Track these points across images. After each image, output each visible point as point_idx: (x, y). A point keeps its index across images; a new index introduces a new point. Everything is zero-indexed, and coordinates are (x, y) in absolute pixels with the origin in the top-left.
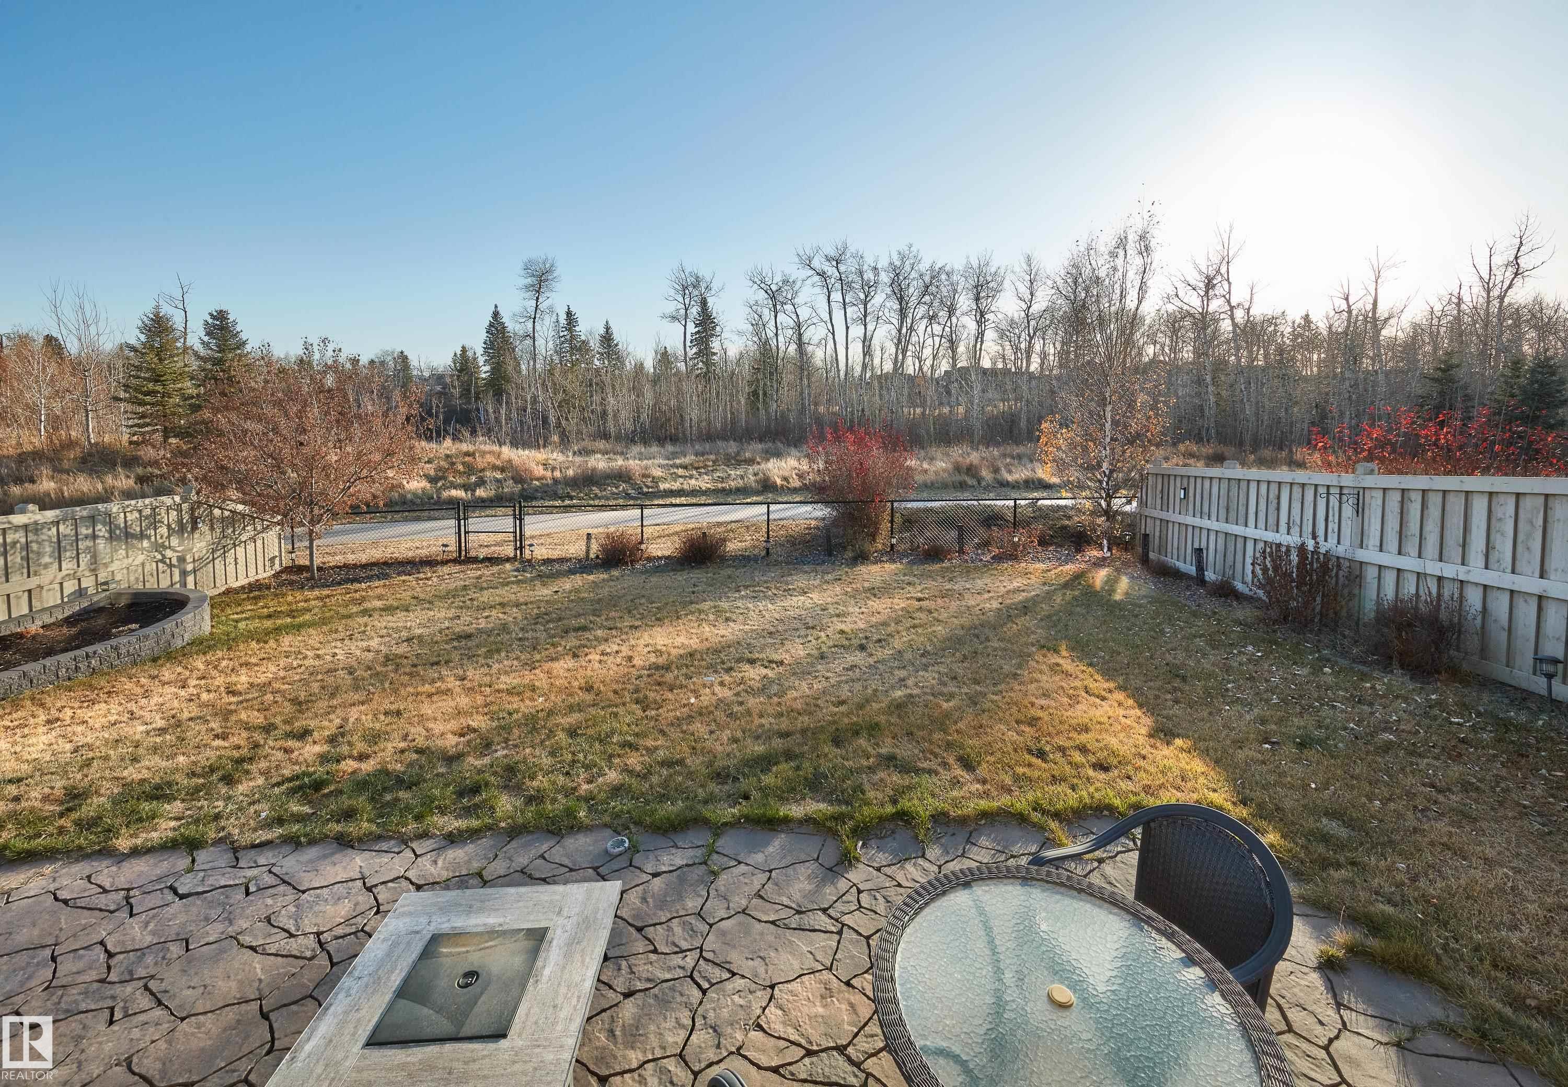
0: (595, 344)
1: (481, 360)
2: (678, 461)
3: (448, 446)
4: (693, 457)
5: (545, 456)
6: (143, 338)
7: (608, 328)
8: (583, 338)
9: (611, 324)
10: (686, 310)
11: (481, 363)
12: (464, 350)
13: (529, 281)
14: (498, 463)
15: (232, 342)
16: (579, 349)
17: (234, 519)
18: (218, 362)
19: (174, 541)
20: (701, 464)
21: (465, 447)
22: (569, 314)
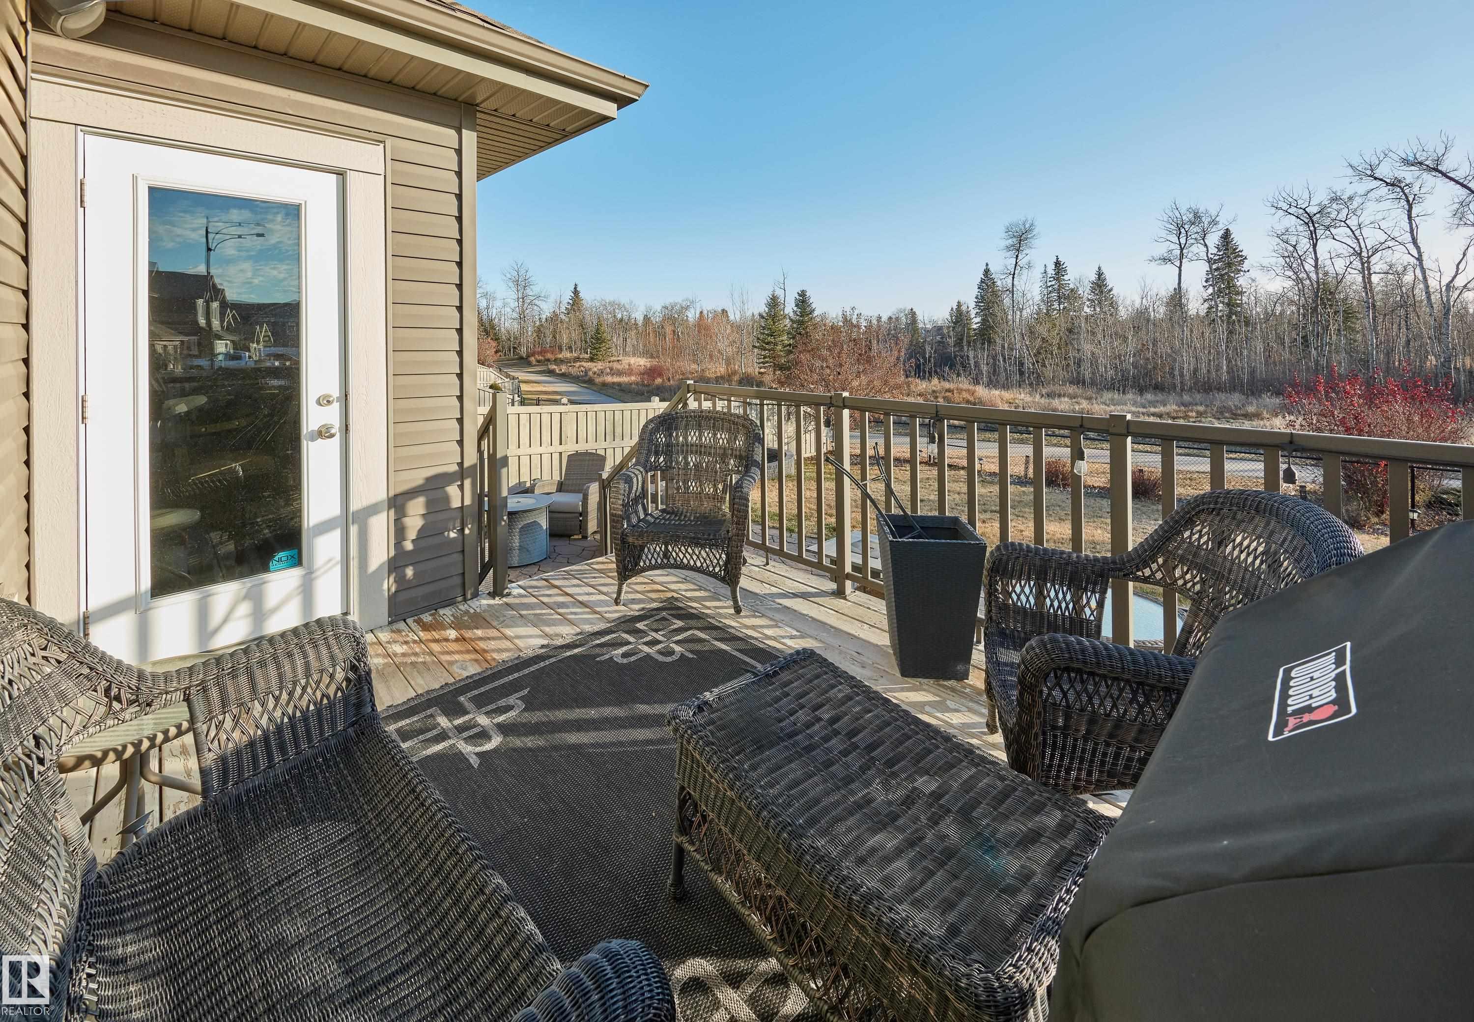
0: (1085, 291)
1: (973, 314)
2: (1152, 410)
3: (935, 383)
4: (1175, 407)
5: (1012, 396)
6: (767, 309)
7: (1100, 274)
8: (1071, 286)
9: (1104, 270)
10: (1182, 249)
11: (973, 316)
12: (959, 305)
13: (1010, 242)
14: (971, 399)
15: (808, 309)
16: (1067, 298)
18: (800, 323)
20: (1181, 415)
21: (947, 385)
22: (1058, 264)
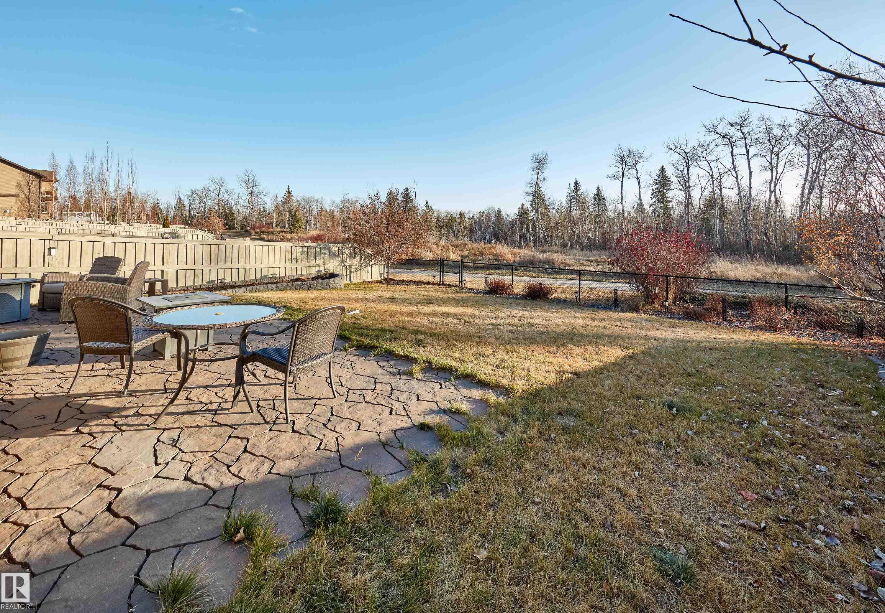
0: (590, 199)
7: (598, 190)
8: (583, 196)
9: (600, 187)
10: (623, 172)
11: (530, 212)
12: (523, 205)
16: (581, 202)
17: (368, 256)
19: (348, 260)
22: (576, 183)
